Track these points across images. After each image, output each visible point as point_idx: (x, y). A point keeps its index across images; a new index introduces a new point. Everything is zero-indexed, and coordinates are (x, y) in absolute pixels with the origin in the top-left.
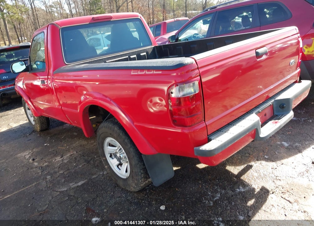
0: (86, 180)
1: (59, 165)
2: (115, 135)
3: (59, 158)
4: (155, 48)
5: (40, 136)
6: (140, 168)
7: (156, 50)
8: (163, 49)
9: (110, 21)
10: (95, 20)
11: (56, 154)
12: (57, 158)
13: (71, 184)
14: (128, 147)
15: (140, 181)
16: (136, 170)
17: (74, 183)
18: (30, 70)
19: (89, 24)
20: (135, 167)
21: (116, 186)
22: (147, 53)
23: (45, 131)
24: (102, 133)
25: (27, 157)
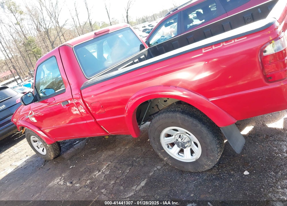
0: (146, 179)
1: (103, 178)
2: (180, 122)
3: (97, 172)
4: (149, 50)
5: (58, 163)
6: (216, 143)
7: (150, 51)
8: (158, 49)
9: (108, 33)
10: (98, 34)
11: (91, 171)
12: (95, 174)
13: (134, 188)
14: (199, 128)
15: (217, 156)
16: (212, 147)
17: (136, 186)
18: (38, 99)
19: (94, 39)
20: (210, 144)
21: (181, 174)
22: (145, 55)
23: (59, 158)
24: (160, 126)
25: (62, 183)
